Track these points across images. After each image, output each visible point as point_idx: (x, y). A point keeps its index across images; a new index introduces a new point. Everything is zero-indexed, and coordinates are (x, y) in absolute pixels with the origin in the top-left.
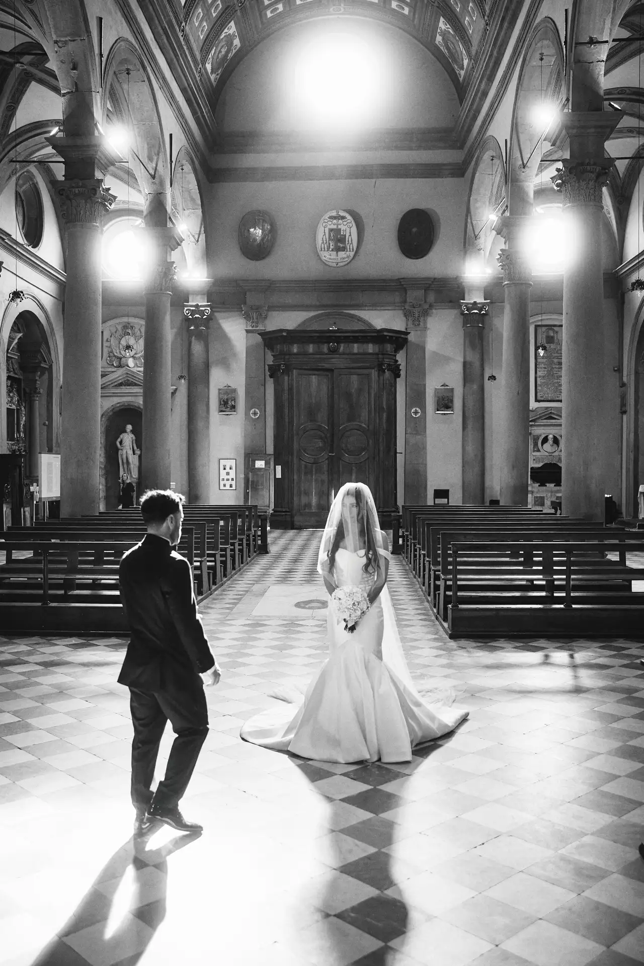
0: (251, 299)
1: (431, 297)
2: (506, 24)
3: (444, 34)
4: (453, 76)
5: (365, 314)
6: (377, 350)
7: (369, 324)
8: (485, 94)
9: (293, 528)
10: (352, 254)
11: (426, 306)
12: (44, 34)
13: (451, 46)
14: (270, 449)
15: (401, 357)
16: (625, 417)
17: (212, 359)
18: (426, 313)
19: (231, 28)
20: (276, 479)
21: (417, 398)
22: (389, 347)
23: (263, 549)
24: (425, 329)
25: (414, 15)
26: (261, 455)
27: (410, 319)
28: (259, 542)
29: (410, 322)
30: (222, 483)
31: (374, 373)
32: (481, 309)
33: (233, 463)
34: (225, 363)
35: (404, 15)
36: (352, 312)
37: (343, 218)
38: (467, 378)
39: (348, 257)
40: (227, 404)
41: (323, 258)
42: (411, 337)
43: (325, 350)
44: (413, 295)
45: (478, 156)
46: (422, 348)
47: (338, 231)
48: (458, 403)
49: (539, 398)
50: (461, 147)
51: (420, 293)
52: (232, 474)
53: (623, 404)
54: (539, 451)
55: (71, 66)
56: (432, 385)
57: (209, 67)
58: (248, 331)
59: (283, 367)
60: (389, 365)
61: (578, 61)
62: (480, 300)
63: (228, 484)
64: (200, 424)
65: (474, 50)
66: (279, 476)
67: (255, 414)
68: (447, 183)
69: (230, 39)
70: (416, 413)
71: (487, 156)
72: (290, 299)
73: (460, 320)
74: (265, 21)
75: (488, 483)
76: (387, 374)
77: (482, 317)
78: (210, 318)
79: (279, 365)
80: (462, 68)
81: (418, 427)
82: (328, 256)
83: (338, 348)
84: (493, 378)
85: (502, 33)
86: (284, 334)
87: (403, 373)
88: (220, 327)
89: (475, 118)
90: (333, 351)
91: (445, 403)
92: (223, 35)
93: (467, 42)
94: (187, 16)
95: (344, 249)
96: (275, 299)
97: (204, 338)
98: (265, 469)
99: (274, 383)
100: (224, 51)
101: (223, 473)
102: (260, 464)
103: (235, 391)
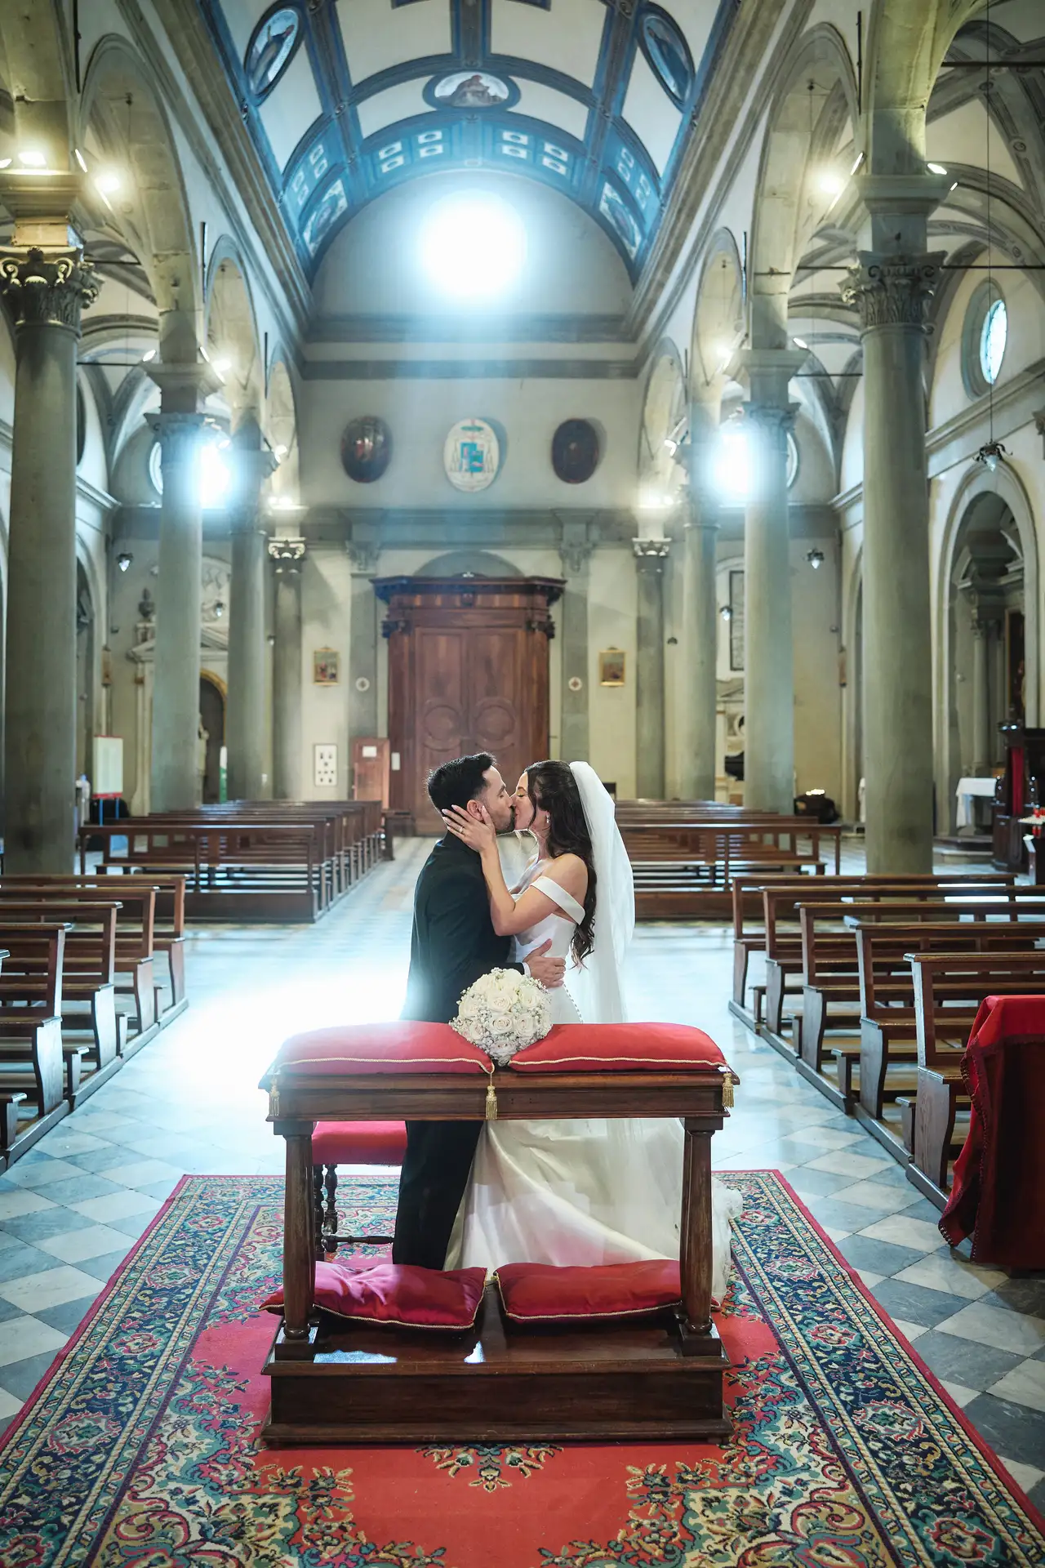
0: (359, 533)
1: (595, 534)
2: (683, 216)
3: (609, 202)
4: (624, 253)
5: (506, 555)
6: (524, 604)
7: (516, 570)
8: (661, 285)
9: (415, 834)
10: (491, 476)
11: (590, 545)
12: (142, 246)
13: (619, 217)
14: (383, 732)
15: (555, 611)
16: (845, 690)
17: (306, 610)
18: (587, 554)
19: (338, 188)
20: (392, 772)
21: (576, 664)
22: (540, 600)
23: (388, 855)
24: (587, 574)
25: (572, 176)
26: (370, 739)
27: (568, 561)
28: (383, 847)
29: (568, 566)
30: (318, 777)
31: (521, 634)
32: (659, 550)
33: (333, 750)
34: (323, 618)
35: (558, 174)
36: (493, 552)
37: (480, 429)
38: (641, 640)
39: (486, 479)
40: (325, 672)
41: (454, 481)
42: (568, 587)
43: (458, 603)
44: (573, 531)
45: (654, 359)
46: (583, 600)
47: (473, 446)
48: (630, 673)
49: (735, 666)
50: (634, 340)
51: (582, 528)
52: (332, 765)
53: (842, 674)
54: (735, 734)
55: (172, 282)
56: (597, 647)
57: (307, 236)
58: (354, 576)
59: (402, 624)
60: (540, 623)
61: (758, 292)
62: (658, 537)
63: (326, 778)
64: (290, 700)
65: (648, 228)
66: (396, 766)
67: (363, 685)
68: (615, 387)
69: (335, 200)
70: (575, 684)
71: (664, 360)
72: (409, 533)
73: (633, 562)
74: (379, 176)
75: (669, 778)
76: (538, 634)
77: (661, 561)
78: (303, 558)
79: (396, 623)
80: (633, 244)
81: (578, 702)
82: (460, 478)
83: (474, 599)
84: (673, 641)
85: (679, 225)
86: (404, 582)
87: (558, 632)
88: (316, 570)
89: (649, 310)
90: (470, 605)
91: (613, 672)
92: (326, 197)
93: (640, 218)
94: (286, 184)
95: (480, 469)
96: (390, 533)
97: (295, 584)
98: (376, 759)
99: (389, 643)
100: (326, 215)
101: (320, 765)
102: (370, 751)
103: (335, 655)
